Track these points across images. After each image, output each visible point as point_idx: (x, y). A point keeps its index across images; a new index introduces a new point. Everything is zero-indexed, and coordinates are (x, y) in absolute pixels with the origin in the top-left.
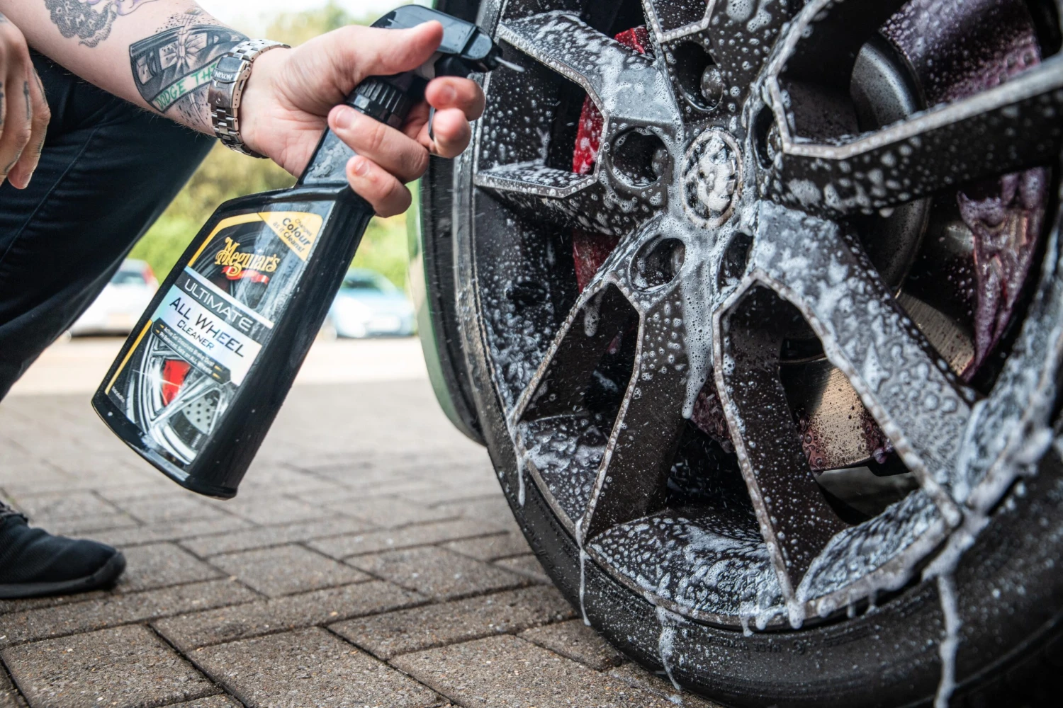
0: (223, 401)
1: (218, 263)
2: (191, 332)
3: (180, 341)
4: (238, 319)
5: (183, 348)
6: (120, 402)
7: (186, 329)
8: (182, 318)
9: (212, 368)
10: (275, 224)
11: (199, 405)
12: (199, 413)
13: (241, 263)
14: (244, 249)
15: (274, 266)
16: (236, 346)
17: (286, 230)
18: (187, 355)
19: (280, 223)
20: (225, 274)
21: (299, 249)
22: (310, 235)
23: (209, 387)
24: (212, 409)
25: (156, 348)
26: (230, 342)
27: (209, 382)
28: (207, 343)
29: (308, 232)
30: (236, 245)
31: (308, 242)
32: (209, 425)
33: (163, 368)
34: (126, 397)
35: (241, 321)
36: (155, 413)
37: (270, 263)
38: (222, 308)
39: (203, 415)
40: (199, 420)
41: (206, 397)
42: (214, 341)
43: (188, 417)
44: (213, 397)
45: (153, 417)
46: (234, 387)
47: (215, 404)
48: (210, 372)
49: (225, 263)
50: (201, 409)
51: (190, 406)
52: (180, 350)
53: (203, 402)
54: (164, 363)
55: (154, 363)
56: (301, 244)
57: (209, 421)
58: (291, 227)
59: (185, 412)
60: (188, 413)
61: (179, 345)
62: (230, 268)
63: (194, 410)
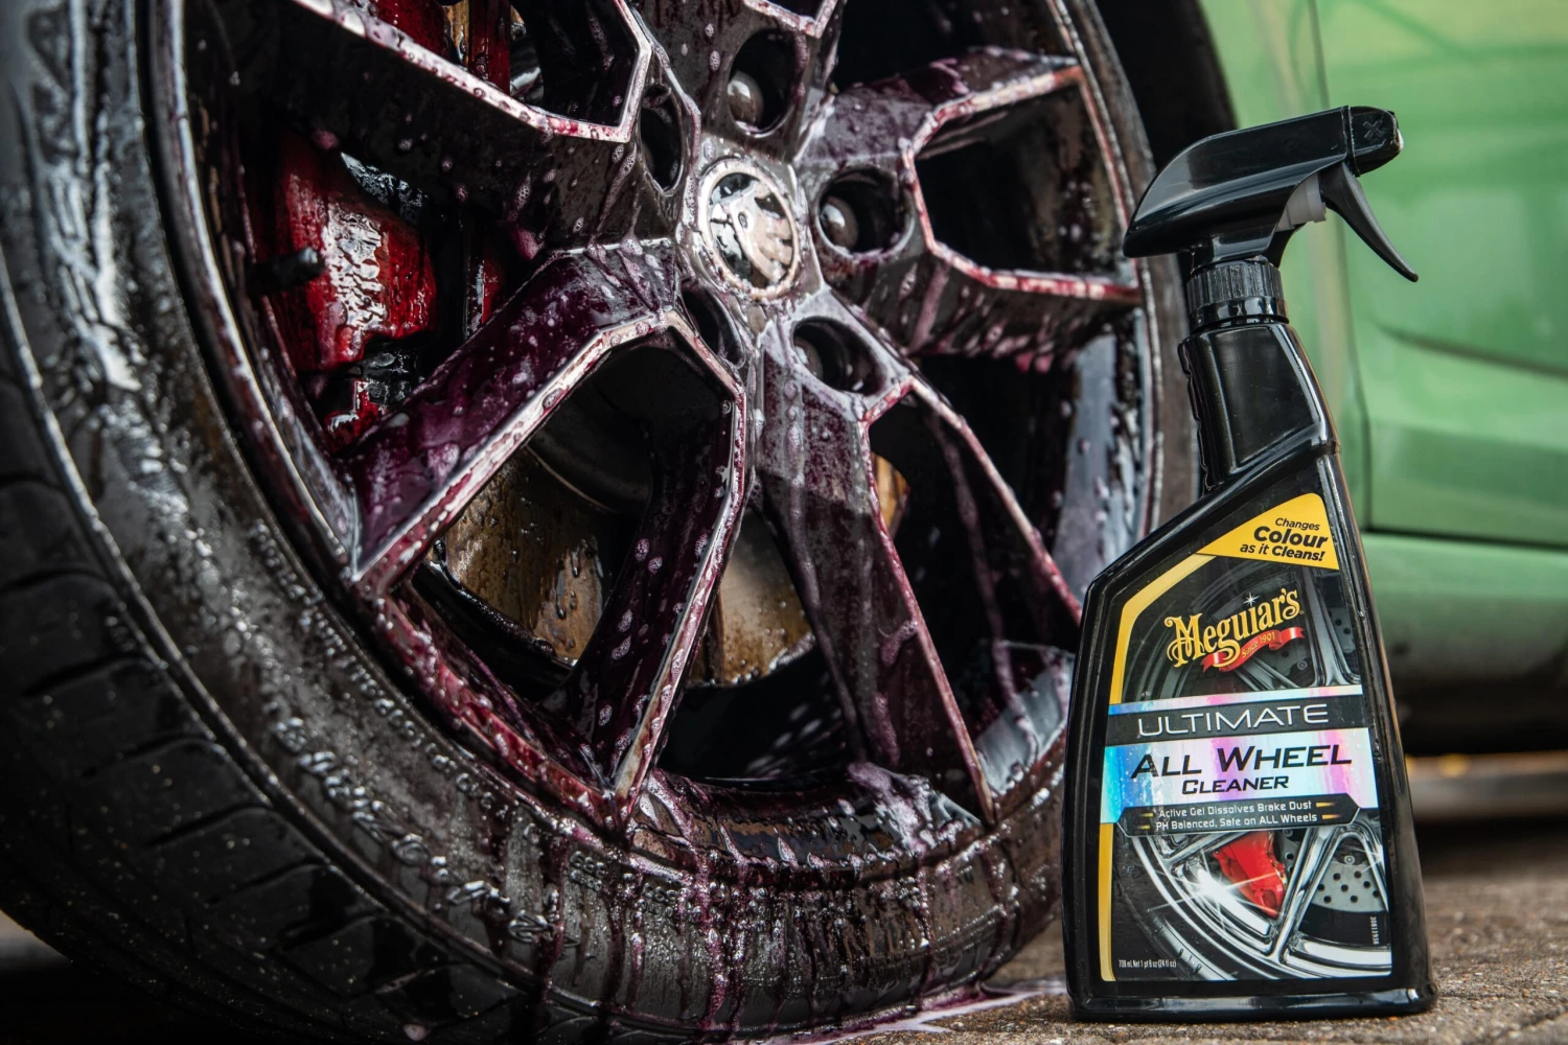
0: (1370, 845)
1: (1181, 662)
2: (1225, 786)
3: (1212, 811)
4: (1298, 714)
5: (1227, 817)
6: (1167, 970)
7: (1209, 786)
8: (1183, 778)
9: (1314, 810)
10: (1245, 548)
11: (1337, 877)
12: (1345, 888)
13: (1231, 636)
14: (1216, 615)
15: (1295, 607)
16: (1327, 755)
17: (1271, 545)
18: (1248, 822)
19: (1252, 541)
20: (1212, 668)
21: (1316, 557)
22: (1317, 527)
23: (1331, 841)
24: (1363, 869)
25: (1167, 851)
26: (1311, 755)
27: (1324, 833)
28: (1272, 783)
29: (1311, 527)
30: (1194, 620)
31: (1323, 540)
32: (1377, 894)
33: (1216, 870)
34: (1177, 956)
35: (1306, 715)
36: (1264, 940)
37: (1282, 606)
38: (1254, 718)
39: (1355, 886)
40: (1354, 899)
41: (1339, 856)
42: (1281, 771)
43: (1332, 905)
44: (1350, 850)
45: (1267, 947)
46: (1370, 813)
47: (1361, 858)
48: (1314, 818)
49: (1198, 654)
50: (1344, 881)
51: (1321, 887)
52: (1224, 823)
53: (1338, 868)
54: (1210, 858)
55: (1187, 873)
56: (1313, 550)
57: (1372, 889)
58: (1275, 537)
59: (1320, 902)
60: (1327, 899)
61: (1216, 818)
62: (1216, 656)
63: (1333, 888)
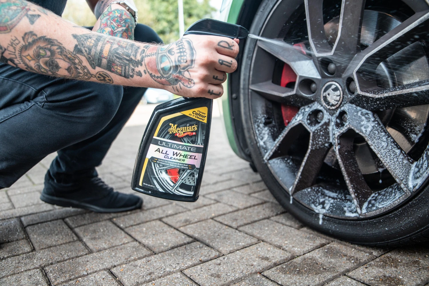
0: (196, 174)
1: (171, 133)
2: (173, 158)
3: (169, 162)
4: (190, 149)
5: (172, 164)
6: (153, 188)
7: (170, 158)
8: (165, 155)
10: (190, 114)
11: (188, 179)
12: (189, 181)
13: (182, 131)
14: (180, 126)
15: (196, 129)
16: (193, 157)
17: (195, 115)
18: (175, 166)
19: (192, 113)
20: (176, 136)
21: (203, 120)
23: (189, 172)
24: (193, 178)
25: (158, 167)
26: (190, 157)
28: (182, 160)
29: (204, 113)
30: (176, 126)
31: (205, 117)
32: (194, 183)
33: (167, 173)
34: (155, 185)
35: (192, 149)
37: (194, 128)
38: (182, 148)
39: (191, 181)
40: (190, 183)
41: (190, 175)
42: (184, 158)
43: (186, 183)
44: (192, 175)
45: (172, 188)
46: (197, 169)
47: (194, 176)
48: (187, 168)
49: (175, 132)
51: (185, 180)
52: (170, 165)
53: (189, 177)
54: (166, 170)
55: (161, 172)
56: (203, 118)
58: (196, 114)
59: (184, 182)
61: (169, 164)
62: (178, 134)
63: (187, 181)
